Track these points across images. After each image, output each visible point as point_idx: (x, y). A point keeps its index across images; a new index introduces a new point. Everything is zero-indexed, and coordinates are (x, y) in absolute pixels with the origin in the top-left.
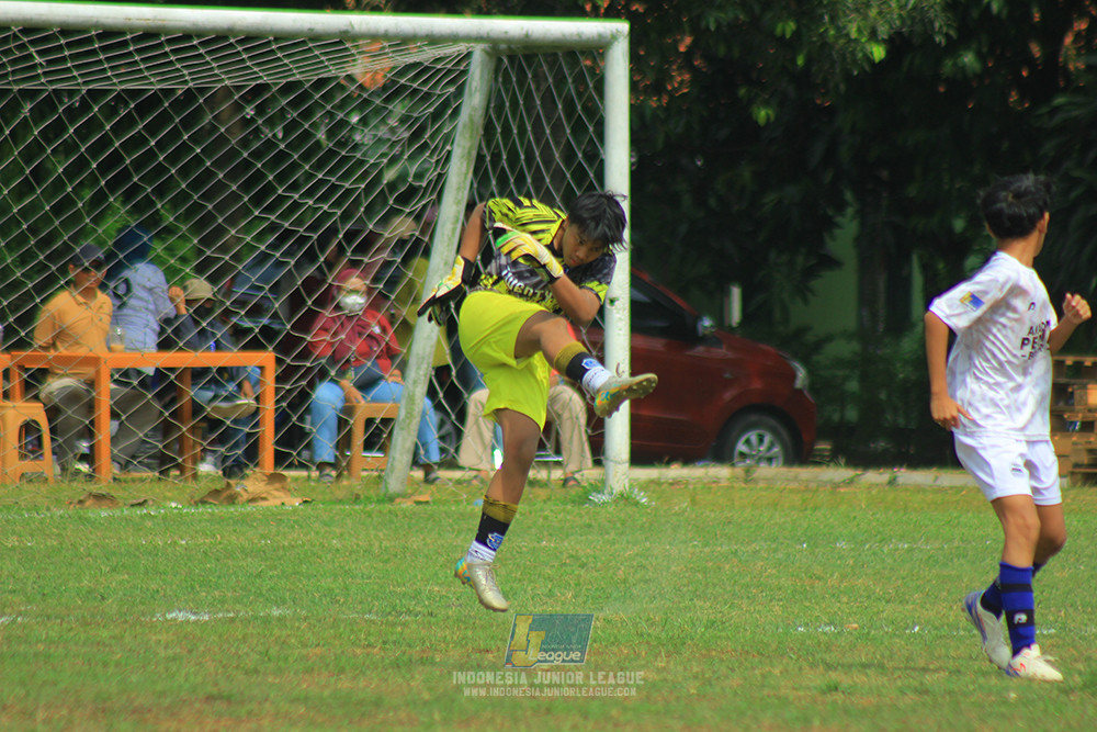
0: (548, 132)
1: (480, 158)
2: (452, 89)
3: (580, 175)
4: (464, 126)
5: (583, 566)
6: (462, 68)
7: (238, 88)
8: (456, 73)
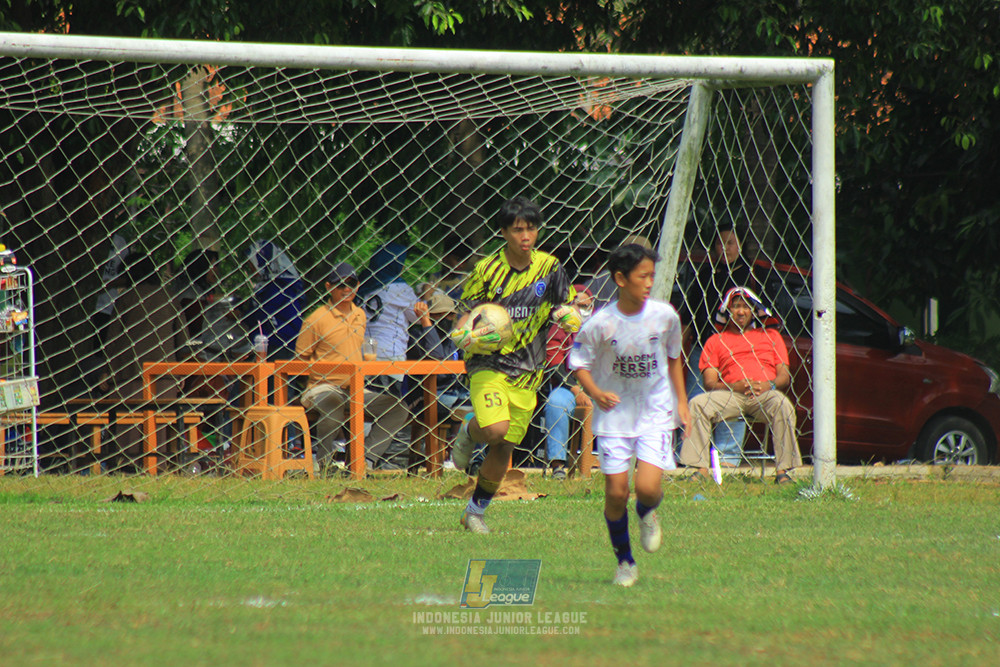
0: (761, 158)
1: (699, 182)
2: (673, 121)
3: (790, 197)
4: (684, 154)
5: (795, 555)
6: (682, 101)
7: (479, 121)
8: (676, 106)
